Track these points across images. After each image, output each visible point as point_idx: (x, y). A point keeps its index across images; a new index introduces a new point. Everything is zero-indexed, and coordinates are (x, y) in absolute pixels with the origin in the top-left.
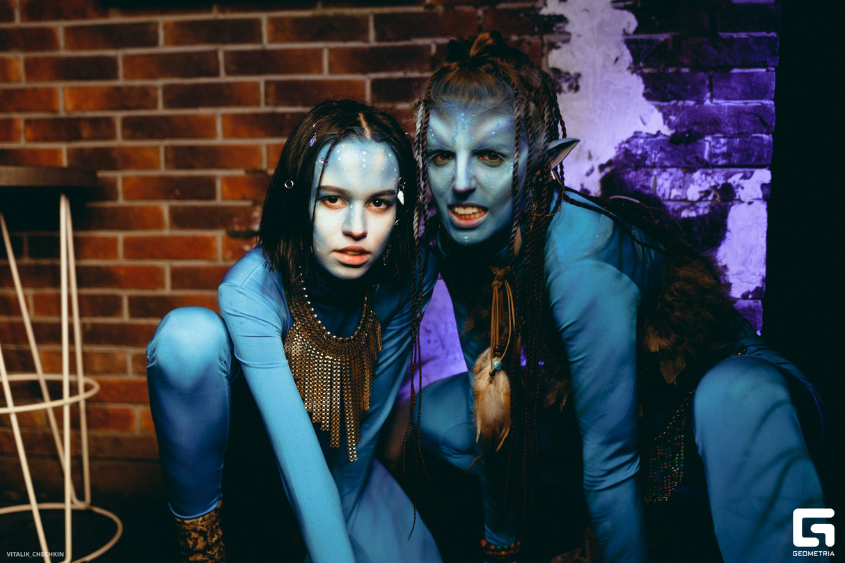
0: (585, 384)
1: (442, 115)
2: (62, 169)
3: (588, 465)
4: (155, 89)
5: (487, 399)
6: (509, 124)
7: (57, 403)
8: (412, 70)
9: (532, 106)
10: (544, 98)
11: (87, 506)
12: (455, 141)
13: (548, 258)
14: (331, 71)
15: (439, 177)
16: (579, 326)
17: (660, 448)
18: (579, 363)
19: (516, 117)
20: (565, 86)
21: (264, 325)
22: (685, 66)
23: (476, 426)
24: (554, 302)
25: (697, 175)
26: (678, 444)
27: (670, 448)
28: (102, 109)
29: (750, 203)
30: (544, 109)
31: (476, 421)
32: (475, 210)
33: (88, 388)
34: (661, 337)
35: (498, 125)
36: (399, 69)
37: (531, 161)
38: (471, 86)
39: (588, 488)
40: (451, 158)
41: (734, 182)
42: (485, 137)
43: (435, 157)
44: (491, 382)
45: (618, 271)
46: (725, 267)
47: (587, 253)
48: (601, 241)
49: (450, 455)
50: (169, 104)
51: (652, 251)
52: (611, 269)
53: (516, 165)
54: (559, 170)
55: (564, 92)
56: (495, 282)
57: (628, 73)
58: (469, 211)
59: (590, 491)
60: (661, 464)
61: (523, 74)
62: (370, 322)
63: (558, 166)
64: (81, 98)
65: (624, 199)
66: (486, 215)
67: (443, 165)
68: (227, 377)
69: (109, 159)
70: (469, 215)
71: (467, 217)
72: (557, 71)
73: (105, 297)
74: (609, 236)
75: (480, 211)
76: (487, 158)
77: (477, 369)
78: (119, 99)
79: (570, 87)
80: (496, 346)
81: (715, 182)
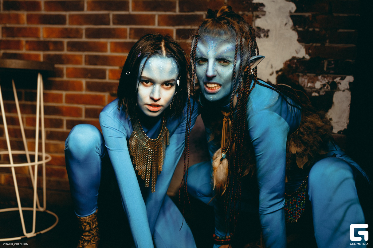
0: (262, 166)
1: (203, 42)
2: (40, 62)
3: (261, 202)
4: (82, 29)
5: (219, 171)
6: (233, 47)
7: (33, 164)
8: (194, 25)
9: (244, 40)
10: (249, 37)
11: (45, 210)
12: (208, 54)
13: (248, 109)
14: (159, 25)
15: (200, 70)
16: (261, 140)
17: (295, 198)
18: (259, 157)
19: (236, 44)
20: (262, 35)
21: (118, 132)
22: (317, 28)
23: (214, 183)
24: (250, 128)
25: (320, 77)
26: (303, 197)
27: (299, 198)
28: (59, 37)
29: (343, 91)
30: (249, 41)
31: (213, 181)
32: (216, 85)
33: (46, 158)
34: (297, 147)
35: (228, 47)
36: (189, 25)
37: (242, 65)
38: (216, 29)
39: (261, 213)
40: (206, 62)
41: (337, 81)
42: (222, 53)
43: (199, 61)
44: (221, 163)
45: (280, 116)
46: (331, 119)
47: (266, 107)
48: (273, 102)
49: (201, 197)
50: (88, 36)
51: (295, 108)
52: (276, 115)
53: (235, 66)
54: (255, 70)
55: (262, 38)
56: (225, 119)
57: (291, 30)
58: (213, 85)
59: (261, 214)
60: (295, 205)
61: (241, 25)
62: (164, 132)
63: (255, 68)
64: (50, 32)
65: (284, 86)
66: (221, 88)
67: (202, 65)
68: (99, 156)
69: (60, 60)
70: (213, 87)
71: (212, 88)
72: (259, 28)
73: (56, 120)
74: (276, 100)
75: (218, 85)
76: (222, 62)
77: (215, 157)
78: (66, 33)
79: (265, 36)
80: (223, 147)
81: (328, 80)
